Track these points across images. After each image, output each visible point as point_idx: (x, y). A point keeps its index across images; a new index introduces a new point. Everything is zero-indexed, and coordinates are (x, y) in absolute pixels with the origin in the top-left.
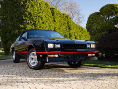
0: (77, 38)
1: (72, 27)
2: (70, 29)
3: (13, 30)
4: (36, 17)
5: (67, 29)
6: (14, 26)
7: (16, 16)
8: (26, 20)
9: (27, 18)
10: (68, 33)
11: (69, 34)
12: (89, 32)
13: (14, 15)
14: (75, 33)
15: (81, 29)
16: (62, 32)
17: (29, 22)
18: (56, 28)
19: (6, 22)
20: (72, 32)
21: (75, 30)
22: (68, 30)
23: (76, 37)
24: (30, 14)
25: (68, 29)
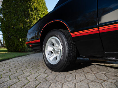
3: (17, 24)
4: (42, 13)
6: (19, 21)
7: (21, 10)
8: (32, 15)
9: (33, 13)
13: (18, 9)
17: (35, 17)
19: (10, 16)
24: (36, 8)
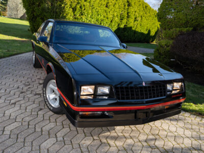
0: (137, 19)
1: (133, 4)
2: (129, 5)
3: (44, 2)
5: (125, 6)
10: (126, 12)
11: (128, 13)
12: (160, 23)
14: (136, 12)
15: (144, 7)
16: (118, 10)
18: (110, 3)
20: (132, 10)
21: (136, 7)
22: (127, 7)
23: (135, 18)
25: (127, 5)
